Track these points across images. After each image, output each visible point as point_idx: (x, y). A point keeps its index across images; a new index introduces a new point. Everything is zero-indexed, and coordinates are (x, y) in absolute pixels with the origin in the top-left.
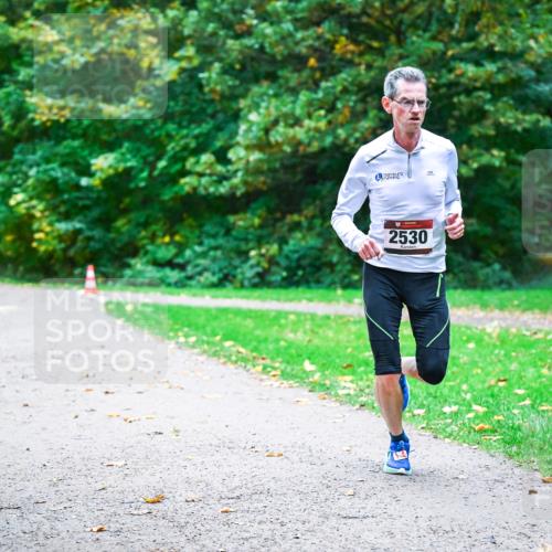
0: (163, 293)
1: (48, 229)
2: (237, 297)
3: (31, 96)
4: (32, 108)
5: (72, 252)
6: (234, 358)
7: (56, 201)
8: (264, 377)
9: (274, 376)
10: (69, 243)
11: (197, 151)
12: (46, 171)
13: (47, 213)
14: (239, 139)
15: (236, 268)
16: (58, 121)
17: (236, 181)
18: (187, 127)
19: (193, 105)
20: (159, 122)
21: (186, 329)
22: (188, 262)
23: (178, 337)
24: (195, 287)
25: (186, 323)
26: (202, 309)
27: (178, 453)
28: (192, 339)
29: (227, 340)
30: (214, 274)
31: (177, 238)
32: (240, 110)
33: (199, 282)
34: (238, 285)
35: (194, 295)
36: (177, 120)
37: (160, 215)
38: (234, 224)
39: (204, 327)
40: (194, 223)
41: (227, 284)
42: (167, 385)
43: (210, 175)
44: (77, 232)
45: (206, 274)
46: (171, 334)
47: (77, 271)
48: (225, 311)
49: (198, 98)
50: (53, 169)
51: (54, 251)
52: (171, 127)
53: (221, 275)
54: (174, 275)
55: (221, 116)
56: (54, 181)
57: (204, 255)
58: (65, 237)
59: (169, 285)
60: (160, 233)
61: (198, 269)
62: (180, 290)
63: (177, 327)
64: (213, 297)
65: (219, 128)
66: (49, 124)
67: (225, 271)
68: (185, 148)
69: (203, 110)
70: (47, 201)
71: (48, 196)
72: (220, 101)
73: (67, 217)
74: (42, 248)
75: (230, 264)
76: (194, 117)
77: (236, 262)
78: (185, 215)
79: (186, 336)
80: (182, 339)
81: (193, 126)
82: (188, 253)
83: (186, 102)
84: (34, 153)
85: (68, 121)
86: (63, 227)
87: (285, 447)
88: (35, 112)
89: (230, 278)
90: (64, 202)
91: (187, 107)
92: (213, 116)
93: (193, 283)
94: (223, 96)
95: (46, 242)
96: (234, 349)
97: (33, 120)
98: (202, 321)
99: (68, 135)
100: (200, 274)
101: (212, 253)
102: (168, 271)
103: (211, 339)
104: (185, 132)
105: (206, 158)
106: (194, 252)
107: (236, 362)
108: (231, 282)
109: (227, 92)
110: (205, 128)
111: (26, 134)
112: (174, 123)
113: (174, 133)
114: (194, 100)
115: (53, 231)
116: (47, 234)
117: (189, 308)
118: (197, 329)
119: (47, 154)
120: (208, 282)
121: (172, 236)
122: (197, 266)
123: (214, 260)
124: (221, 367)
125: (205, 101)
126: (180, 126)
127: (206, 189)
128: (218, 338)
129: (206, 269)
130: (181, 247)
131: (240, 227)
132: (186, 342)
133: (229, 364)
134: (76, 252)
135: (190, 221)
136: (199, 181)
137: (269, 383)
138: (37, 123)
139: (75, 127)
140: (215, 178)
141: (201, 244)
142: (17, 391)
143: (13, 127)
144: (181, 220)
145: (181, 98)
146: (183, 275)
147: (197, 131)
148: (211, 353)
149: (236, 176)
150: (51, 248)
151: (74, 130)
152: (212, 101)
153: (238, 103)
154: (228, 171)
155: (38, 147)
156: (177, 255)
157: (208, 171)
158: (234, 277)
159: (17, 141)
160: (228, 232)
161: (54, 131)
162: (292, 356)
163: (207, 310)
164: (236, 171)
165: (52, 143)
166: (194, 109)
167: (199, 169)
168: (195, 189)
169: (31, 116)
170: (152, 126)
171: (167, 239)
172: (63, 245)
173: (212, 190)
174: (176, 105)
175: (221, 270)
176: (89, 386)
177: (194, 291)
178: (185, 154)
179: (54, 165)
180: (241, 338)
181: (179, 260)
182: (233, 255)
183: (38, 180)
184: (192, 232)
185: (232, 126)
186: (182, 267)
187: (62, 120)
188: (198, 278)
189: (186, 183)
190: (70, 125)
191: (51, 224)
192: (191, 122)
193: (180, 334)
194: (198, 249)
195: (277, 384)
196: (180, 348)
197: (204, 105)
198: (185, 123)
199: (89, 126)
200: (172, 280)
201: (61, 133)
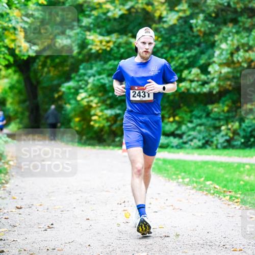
0: (169, 152)
1: (100, 114)
2: (214, 155)
3: (90, 35)
4: (90, 42)
5: (114, 127)
6: (212, 191)
7: (105, 97)
8: (231, 203)
9: (237, 202)
10: (112, 122)
11: (189, 66)
12: (98, 80)
13: (99, 105)
14: (215, 59)
15: (213, 137)
16: (106, 50)
17: (213, 84)
18: (183, 52)
19: (186, 39)
20: (166, 49)
21: (183, 174)
22: (184, 133)
23: (178, 179)
24: (188, 148)
25: (183, 170)
26: (192, 161)
27: (179, 248)
28: (187, 180)
29: (208, 181)
30: (199, 140)
31: (177, 118)
32: (215, 42)
33: (191, 145)
34: (214, 147)
35: (188, 153)
36: (177, 47)
37: (167, 105)
38: (212, 110)
39: (194, 173)
40: (187, 110)
41: (208, 146)
42: (171, 208)
43: (197, 81)
44: (117, 116)
45: (195, 141)
46: (174, 177)
47: (117, 139)
48: (206, 163)
49: (189, 35)
50: (103, 78)
51: (104, 127)
52: (173, 52)
53: (204, 141)
54: (175, 141)
55: (203, 45)
56: (103, 86)
57: (194, 129)
58: (111, 119)
59: (172, 147)
60: (166, 116)
61: (190, 138)
62: (179, 150)
63: (177, 172)
64: (199, 154)
65: (202, 52)
66: (100, 51)
67: (207, 139)
68: (182, 64)
69: (192, 42)
70: (100, 97)
71: (100, 94)
72: (203, 37)
73: (111, 106)
74: (97, 125)
75: (209, 135)
76: (187, 46)
77: (213, 133)
78: (182, 105)
79: (183, 178)
80: (180, 180)
81: (186, 51)
82: (184, 128)
83: (182, 37)
84: (91, 68)
85: (111, 49)
86: (109, 113)
87: (244, 245)
88: (92, 45)
89: (209, 143)
90: (110, 98)
91: (183, 40)
92: (199, 45)
93: (187, 146)
94: (205, 34)
95: (99, 122)
96: (213, 186)
97: (91, 49)
98: (192, 169)
99: (111, 57)
100: (191, 140)
101: (198, 128)
102: (171, 139)
103: (198, 180)
104: (181, 55)
105: (195, 71)
106: (188, 127)
107: (214, 194)
108: (210, 145)
109: (207, 31)
110: (194, 52)
111: (87, 57)
112: (175, 50)
113: (175, 55)
114: (187, 36)
115: (103, 115)
116: (99, 117)
117: (185, 161)
118: (190, 174)
119: (99, 69)
120: (196, 146)
121: (174, 117)
122: (189, 135)
123: (200, 132)
124: (204, 196)
125: (193, 36)
126: (179, 52)
127: (195, 89)
128: (202, 179)
129: (195, 138)
130: (180, 124)
131: (215, 112)
132: (183, 182)
133: (209, 195)
134: (117, 128)
135: (185, 108)
136: (191, 85)
137: (233, 206)
138: (93, 51)
139: (116, 53)
140: (200, 83)
141: (191, 122)
142: (83, 211)
143: (79, 53)
144: (179, 107)
145: (179, 34)
146: (181, 141)
147: (188, 55)
148: (198, 188)
149: (213, 82)
150: (101, 125)
151: (115, 55)
152: (198, 36)
153: (214, 37)
154: (208, 78)
155: (94, 65)
156: (177, 129)
157: (196, 79)
158: (212, 142)
159: (82, 61)
160: (208, 115)
161: (104, 56)
162: (248, 190)
163: (196, 163)
164: (213, 78)
165: (102, 63)
166: (187, 41)
167: (191, 77)
168: (188, 90)
169: (90, 47)
170: (162, 52)
171: (171, 119)
172: (109, 124)
173: (198, 90)
174: (177, 38)
175: (204, 138)
176: (125, 209)
177: (187, 151)
178: (182, 68)
179: (104, 76)
180: (216, 179)
181: (179, 132)
182: (211, 129)
183: (94, 85)
184: (186, 114)
185: (210, 51)
186: (180, 136)
187: (108, 49)
188: (190, 143)
189: (182, 86)
190: (113, 52)
191: (102, 111)
192: (185, 49)
193: (180, 177)
194: (190, 125)
195: (239, 207)
196: (179, 185)
197: (193, 39)
198: (181, 50)
199: (124, 52)
200: (175, 144)
201: (108, 56)
